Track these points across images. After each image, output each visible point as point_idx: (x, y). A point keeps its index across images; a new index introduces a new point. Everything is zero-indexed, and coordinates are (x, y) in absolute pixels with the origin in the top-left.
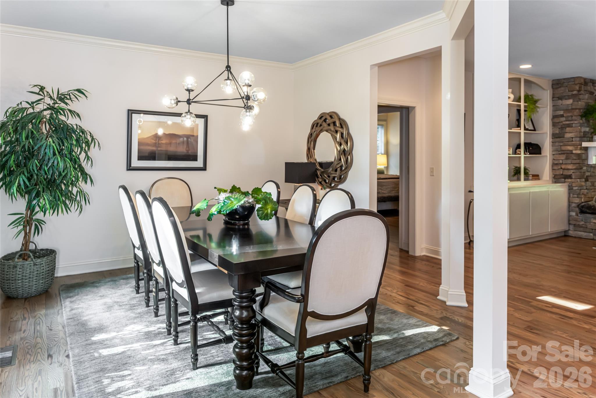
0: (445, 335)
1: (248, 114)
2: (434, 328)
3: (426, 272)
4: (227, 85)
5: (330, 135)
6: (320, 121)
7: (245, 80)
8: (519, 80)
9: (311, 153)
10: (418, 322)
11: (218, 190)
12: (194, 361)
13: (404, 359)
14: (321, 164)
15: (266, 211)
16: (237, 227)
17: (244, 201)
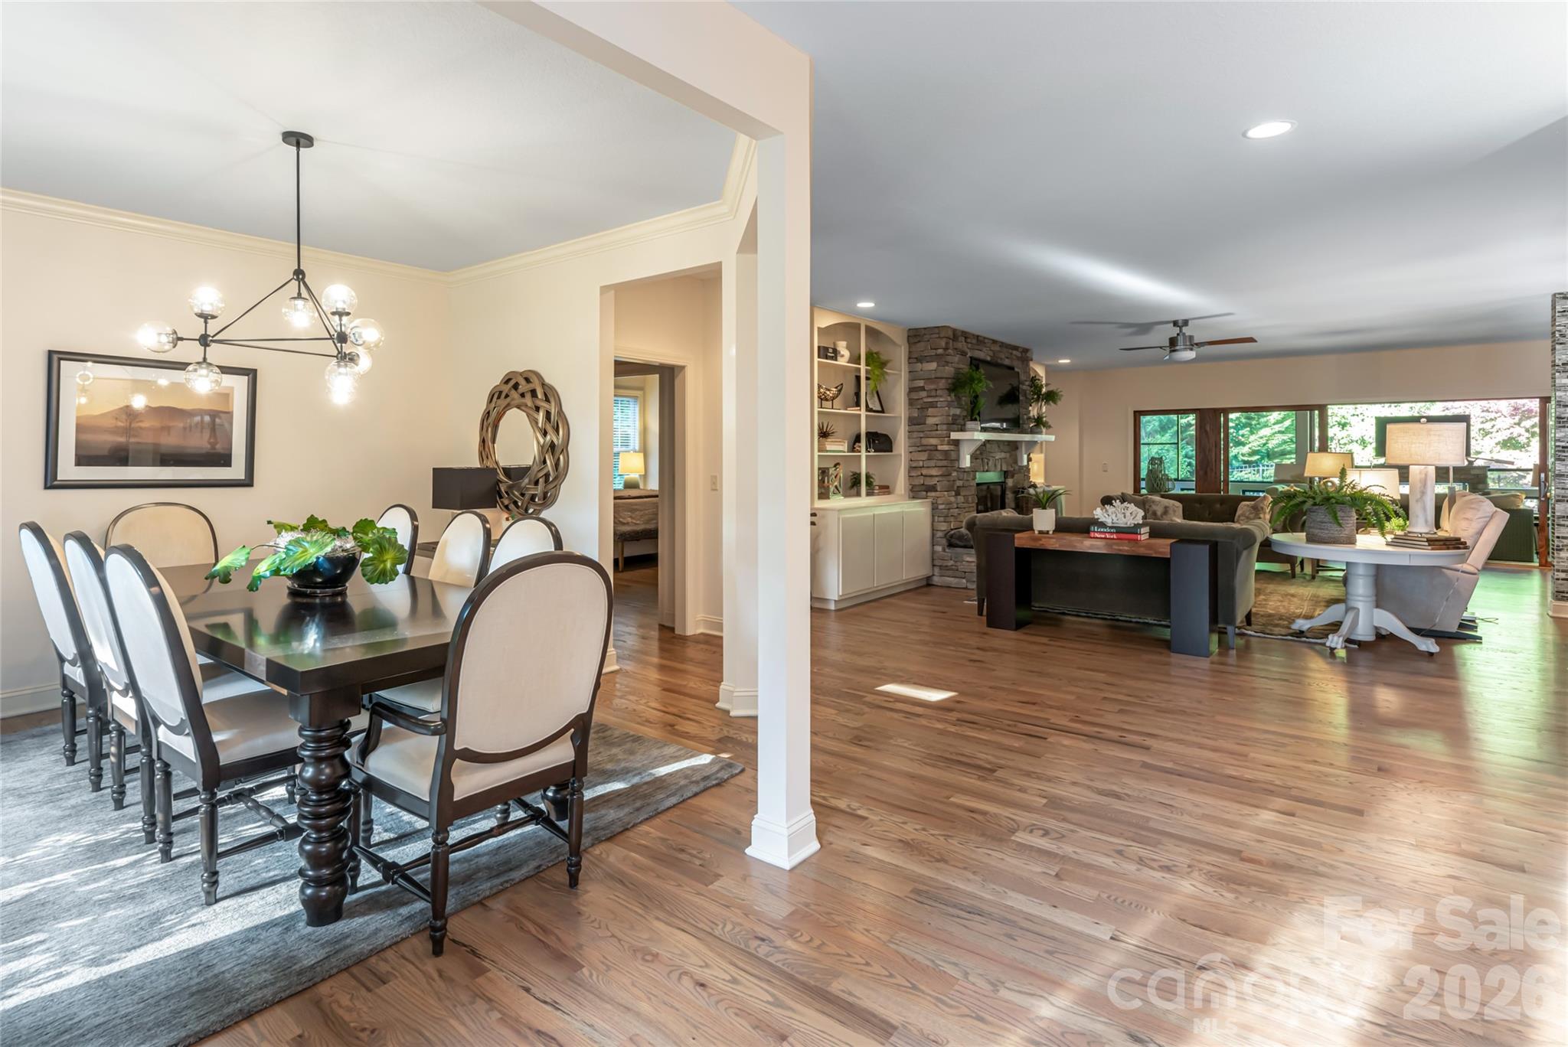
0: (722, 768)
1: (342, 370)
2: (706, 759)
3: (702, 663)
4: (296, 309)
5: (524, 414)
6: (506, 388)
7: (336, 302)
8: (857, 327)
9: (487, 449)
10: (679, 750)
11: (275, 527)
12: (209, 887)
13: (647, 819)
14: (507, 472)
15: (382, 566)
16: (318, 601)
17: (331, 546)
